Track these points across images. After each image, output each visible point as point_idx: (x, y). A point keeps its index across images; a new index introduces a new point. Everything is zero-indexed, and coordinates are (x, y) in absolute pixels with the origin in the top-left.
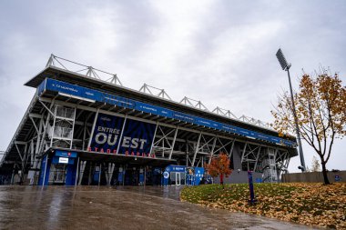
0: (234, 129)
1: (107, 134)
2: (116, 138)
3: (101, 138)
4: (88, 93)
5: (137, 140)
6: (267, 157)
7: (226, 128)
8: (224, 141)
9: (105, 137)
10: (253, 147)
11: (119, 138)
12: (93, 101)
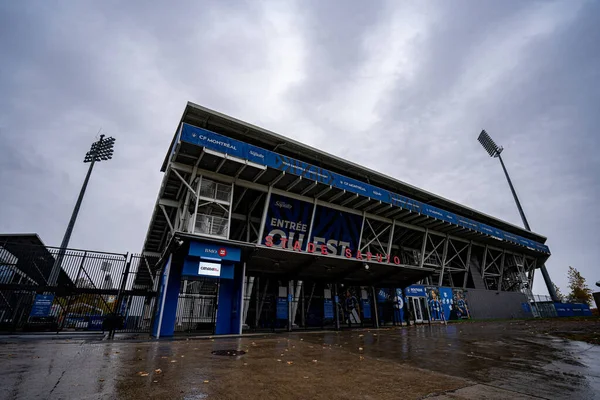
0: (473, 225)
1: (287, 232)
2: (301, 240)
3: (277, 240)
4: (255, 154)
5: (336, 242)
6: (515, 270)
7: (464, 222)
8: (459, 245)
9: (284, 237)
10: (495, 253)
11: (305, 238)
12: (264, 168)
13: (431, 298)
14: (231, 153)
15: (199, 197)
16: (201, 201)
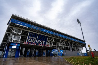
0: (70, 38)
2: (35, 40)
3: (30, 40)
4: (26, 25)
5: (42, 41)
6: (78, 47)
7: (68, 38)
8: (67, 42)
9: (32, 40)
10: (75, 44)
11: (36, 40)
12: (28, 27)
13: (58, 52)
14: (21, 24)
15: (14, 32)
16: (15, 33)
